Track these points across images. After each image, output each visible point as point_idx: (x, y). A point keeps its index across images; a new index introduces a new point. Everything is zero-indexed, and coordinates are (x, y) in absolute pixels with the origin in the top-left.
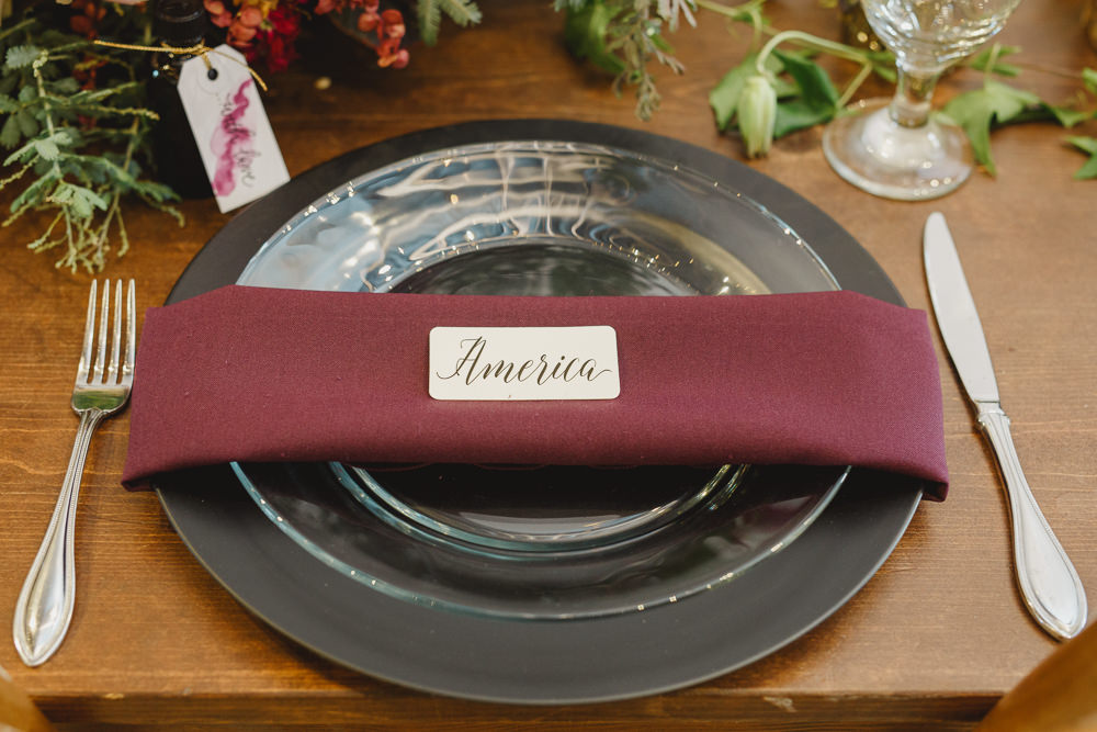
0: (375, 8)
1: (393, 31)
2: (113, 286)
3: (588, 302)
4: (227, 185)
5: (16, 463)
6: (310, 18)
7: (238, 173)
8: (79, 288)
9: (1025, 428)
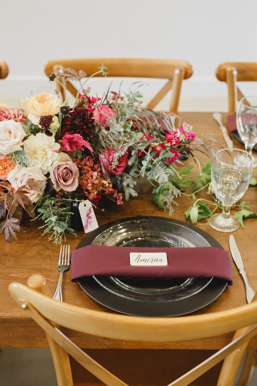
0: (117, 193)
1: (120, 198)
2: (65, 247)
3: (161, 248)
4: (87, 228)
5: (48, 279)
6: (104, 195)
7: (89, 225)
8: (57, 248)
9: (249, 274)
